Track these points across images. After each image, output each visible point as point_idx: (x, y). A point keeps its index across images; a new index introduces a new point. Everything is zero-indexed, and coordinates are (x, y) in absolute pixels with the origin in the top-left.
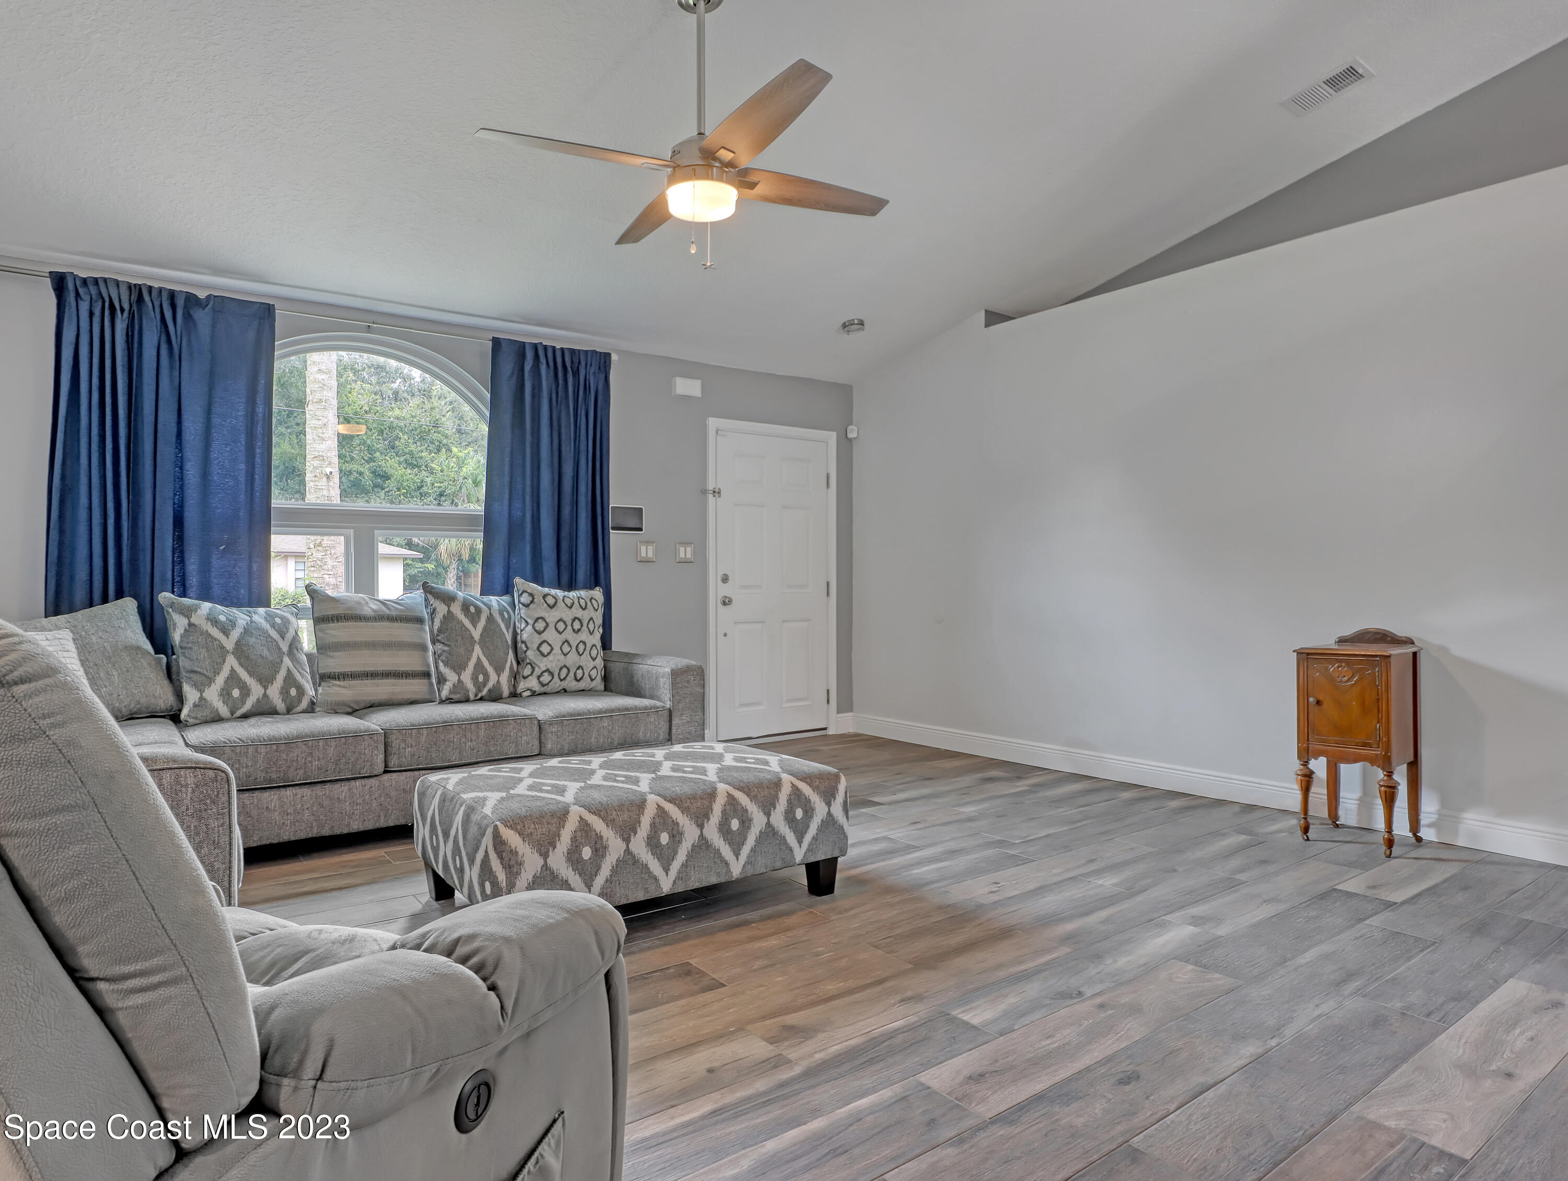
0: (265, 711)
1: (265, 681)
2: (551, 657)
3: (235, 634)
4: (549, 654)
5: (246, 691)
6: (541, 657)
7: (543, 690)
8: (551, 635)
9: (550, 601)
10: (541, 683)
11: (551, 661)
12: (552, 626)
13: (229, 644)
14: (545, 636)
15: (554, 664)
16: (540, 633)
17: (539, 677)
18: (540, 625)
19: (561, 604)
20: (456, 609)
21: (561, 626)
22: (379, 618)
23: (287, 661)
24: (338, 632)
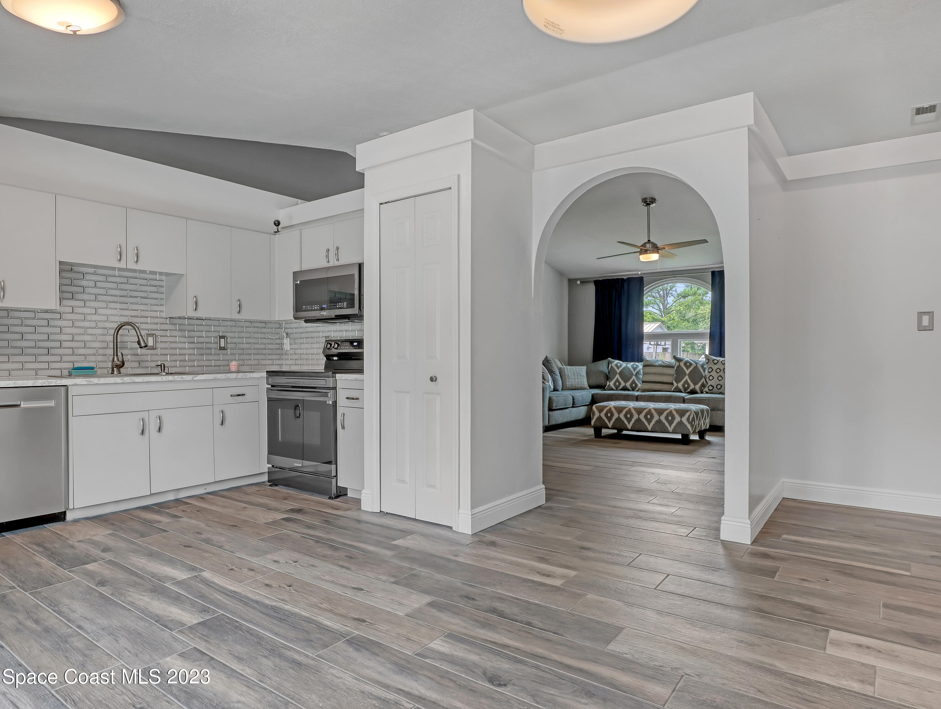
0: (625, 389)
1: (626, 381)
2: (712, 381)
3: (620, 369)
4: (712, 380)
5: (620, 384)
6: (709, 381)
7: (710, 392)
8: (714, 373)
9: (715, 362)
10: (709, 389)
11: (712, 382)
12: (714, 370)
13: (618, 371)
14: (711, 374)
15: (714, 384)
16: (710, 372)
17: (708, 387)
18: (710, 370)
19: (720, 363)
20: (682, 364)
21: (718, 371)
22: (660, 366)
23: (634, 377)
24: (648, 370)
